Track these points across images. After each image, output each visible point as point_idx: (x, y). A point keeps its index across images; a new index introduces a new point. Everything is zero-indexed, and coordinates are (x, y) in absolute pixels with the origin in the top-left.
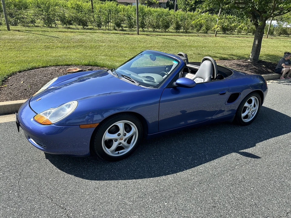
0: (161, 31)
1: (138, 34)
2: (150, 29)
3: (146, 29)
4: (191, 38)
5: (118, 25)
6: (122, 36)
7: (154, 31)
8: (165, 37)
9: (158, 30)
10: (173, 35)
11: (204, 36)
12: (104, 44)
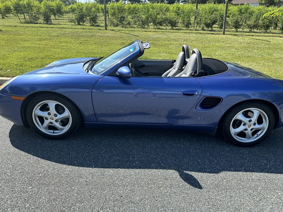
1: (224, 34)
3: (241, 30)
7: (250, 32)
9: (255, 30)
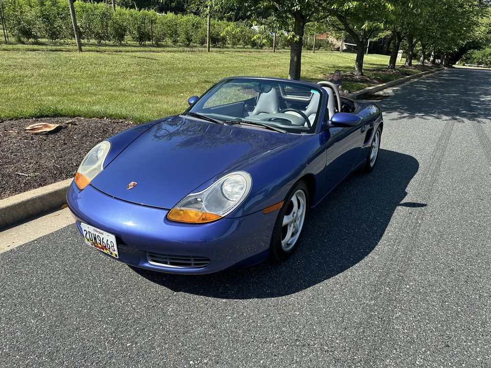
0: (114, 43)
1: (81, 50)
2: (93, 41)
3: (86, 41)
4: (176, 55)
5: (27, 33)
6: (53, 55)
7: (100, 44)
8: (134, 54)
10: (143, 51)
11: (192, 51)
12: (28, 73)
